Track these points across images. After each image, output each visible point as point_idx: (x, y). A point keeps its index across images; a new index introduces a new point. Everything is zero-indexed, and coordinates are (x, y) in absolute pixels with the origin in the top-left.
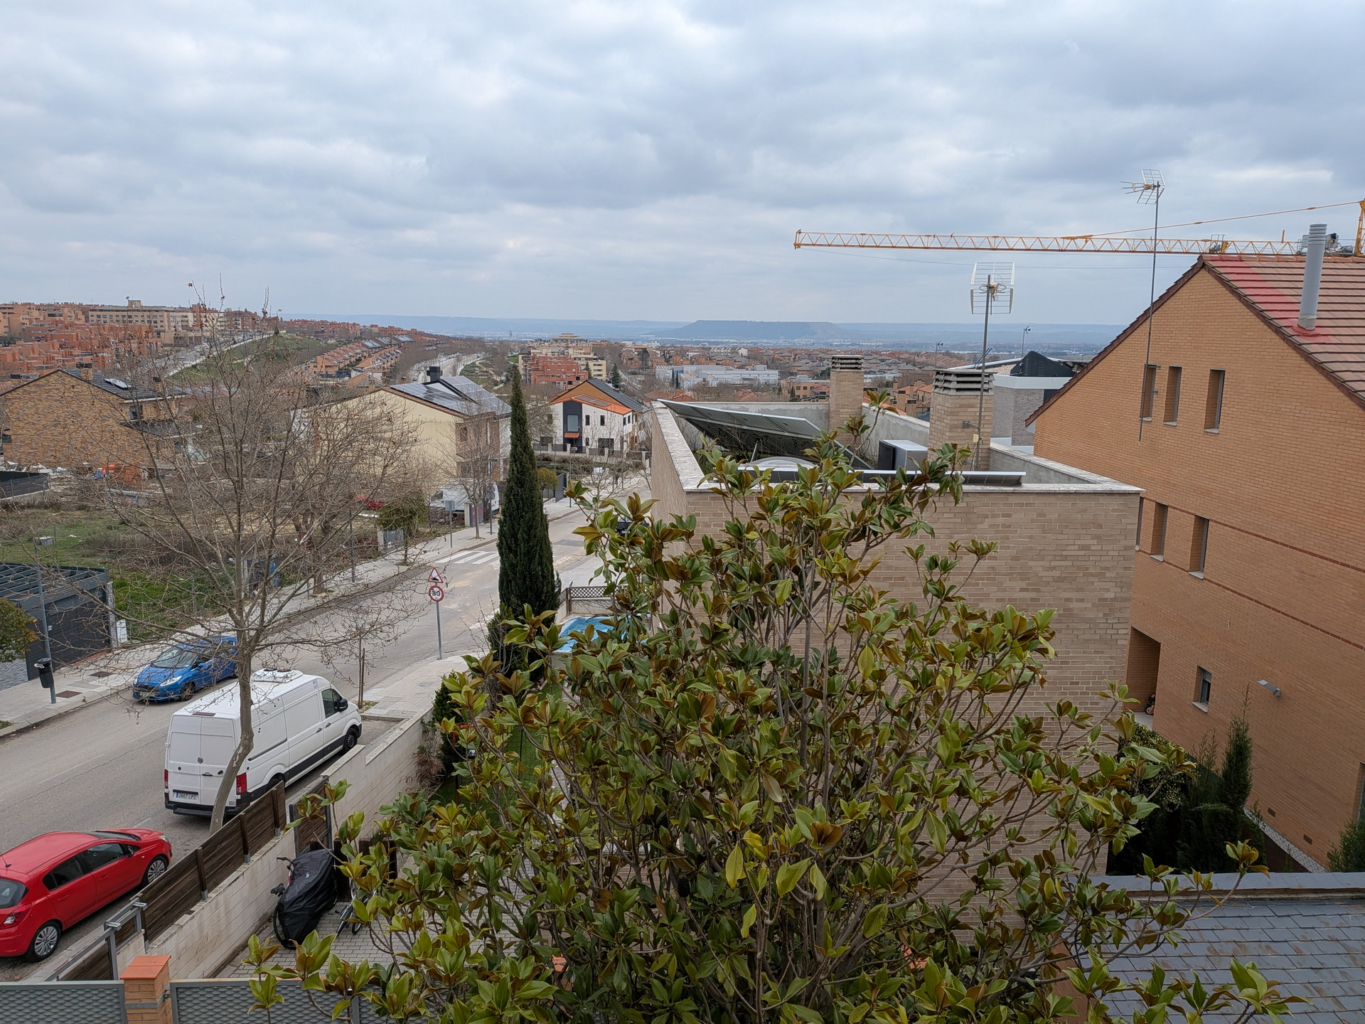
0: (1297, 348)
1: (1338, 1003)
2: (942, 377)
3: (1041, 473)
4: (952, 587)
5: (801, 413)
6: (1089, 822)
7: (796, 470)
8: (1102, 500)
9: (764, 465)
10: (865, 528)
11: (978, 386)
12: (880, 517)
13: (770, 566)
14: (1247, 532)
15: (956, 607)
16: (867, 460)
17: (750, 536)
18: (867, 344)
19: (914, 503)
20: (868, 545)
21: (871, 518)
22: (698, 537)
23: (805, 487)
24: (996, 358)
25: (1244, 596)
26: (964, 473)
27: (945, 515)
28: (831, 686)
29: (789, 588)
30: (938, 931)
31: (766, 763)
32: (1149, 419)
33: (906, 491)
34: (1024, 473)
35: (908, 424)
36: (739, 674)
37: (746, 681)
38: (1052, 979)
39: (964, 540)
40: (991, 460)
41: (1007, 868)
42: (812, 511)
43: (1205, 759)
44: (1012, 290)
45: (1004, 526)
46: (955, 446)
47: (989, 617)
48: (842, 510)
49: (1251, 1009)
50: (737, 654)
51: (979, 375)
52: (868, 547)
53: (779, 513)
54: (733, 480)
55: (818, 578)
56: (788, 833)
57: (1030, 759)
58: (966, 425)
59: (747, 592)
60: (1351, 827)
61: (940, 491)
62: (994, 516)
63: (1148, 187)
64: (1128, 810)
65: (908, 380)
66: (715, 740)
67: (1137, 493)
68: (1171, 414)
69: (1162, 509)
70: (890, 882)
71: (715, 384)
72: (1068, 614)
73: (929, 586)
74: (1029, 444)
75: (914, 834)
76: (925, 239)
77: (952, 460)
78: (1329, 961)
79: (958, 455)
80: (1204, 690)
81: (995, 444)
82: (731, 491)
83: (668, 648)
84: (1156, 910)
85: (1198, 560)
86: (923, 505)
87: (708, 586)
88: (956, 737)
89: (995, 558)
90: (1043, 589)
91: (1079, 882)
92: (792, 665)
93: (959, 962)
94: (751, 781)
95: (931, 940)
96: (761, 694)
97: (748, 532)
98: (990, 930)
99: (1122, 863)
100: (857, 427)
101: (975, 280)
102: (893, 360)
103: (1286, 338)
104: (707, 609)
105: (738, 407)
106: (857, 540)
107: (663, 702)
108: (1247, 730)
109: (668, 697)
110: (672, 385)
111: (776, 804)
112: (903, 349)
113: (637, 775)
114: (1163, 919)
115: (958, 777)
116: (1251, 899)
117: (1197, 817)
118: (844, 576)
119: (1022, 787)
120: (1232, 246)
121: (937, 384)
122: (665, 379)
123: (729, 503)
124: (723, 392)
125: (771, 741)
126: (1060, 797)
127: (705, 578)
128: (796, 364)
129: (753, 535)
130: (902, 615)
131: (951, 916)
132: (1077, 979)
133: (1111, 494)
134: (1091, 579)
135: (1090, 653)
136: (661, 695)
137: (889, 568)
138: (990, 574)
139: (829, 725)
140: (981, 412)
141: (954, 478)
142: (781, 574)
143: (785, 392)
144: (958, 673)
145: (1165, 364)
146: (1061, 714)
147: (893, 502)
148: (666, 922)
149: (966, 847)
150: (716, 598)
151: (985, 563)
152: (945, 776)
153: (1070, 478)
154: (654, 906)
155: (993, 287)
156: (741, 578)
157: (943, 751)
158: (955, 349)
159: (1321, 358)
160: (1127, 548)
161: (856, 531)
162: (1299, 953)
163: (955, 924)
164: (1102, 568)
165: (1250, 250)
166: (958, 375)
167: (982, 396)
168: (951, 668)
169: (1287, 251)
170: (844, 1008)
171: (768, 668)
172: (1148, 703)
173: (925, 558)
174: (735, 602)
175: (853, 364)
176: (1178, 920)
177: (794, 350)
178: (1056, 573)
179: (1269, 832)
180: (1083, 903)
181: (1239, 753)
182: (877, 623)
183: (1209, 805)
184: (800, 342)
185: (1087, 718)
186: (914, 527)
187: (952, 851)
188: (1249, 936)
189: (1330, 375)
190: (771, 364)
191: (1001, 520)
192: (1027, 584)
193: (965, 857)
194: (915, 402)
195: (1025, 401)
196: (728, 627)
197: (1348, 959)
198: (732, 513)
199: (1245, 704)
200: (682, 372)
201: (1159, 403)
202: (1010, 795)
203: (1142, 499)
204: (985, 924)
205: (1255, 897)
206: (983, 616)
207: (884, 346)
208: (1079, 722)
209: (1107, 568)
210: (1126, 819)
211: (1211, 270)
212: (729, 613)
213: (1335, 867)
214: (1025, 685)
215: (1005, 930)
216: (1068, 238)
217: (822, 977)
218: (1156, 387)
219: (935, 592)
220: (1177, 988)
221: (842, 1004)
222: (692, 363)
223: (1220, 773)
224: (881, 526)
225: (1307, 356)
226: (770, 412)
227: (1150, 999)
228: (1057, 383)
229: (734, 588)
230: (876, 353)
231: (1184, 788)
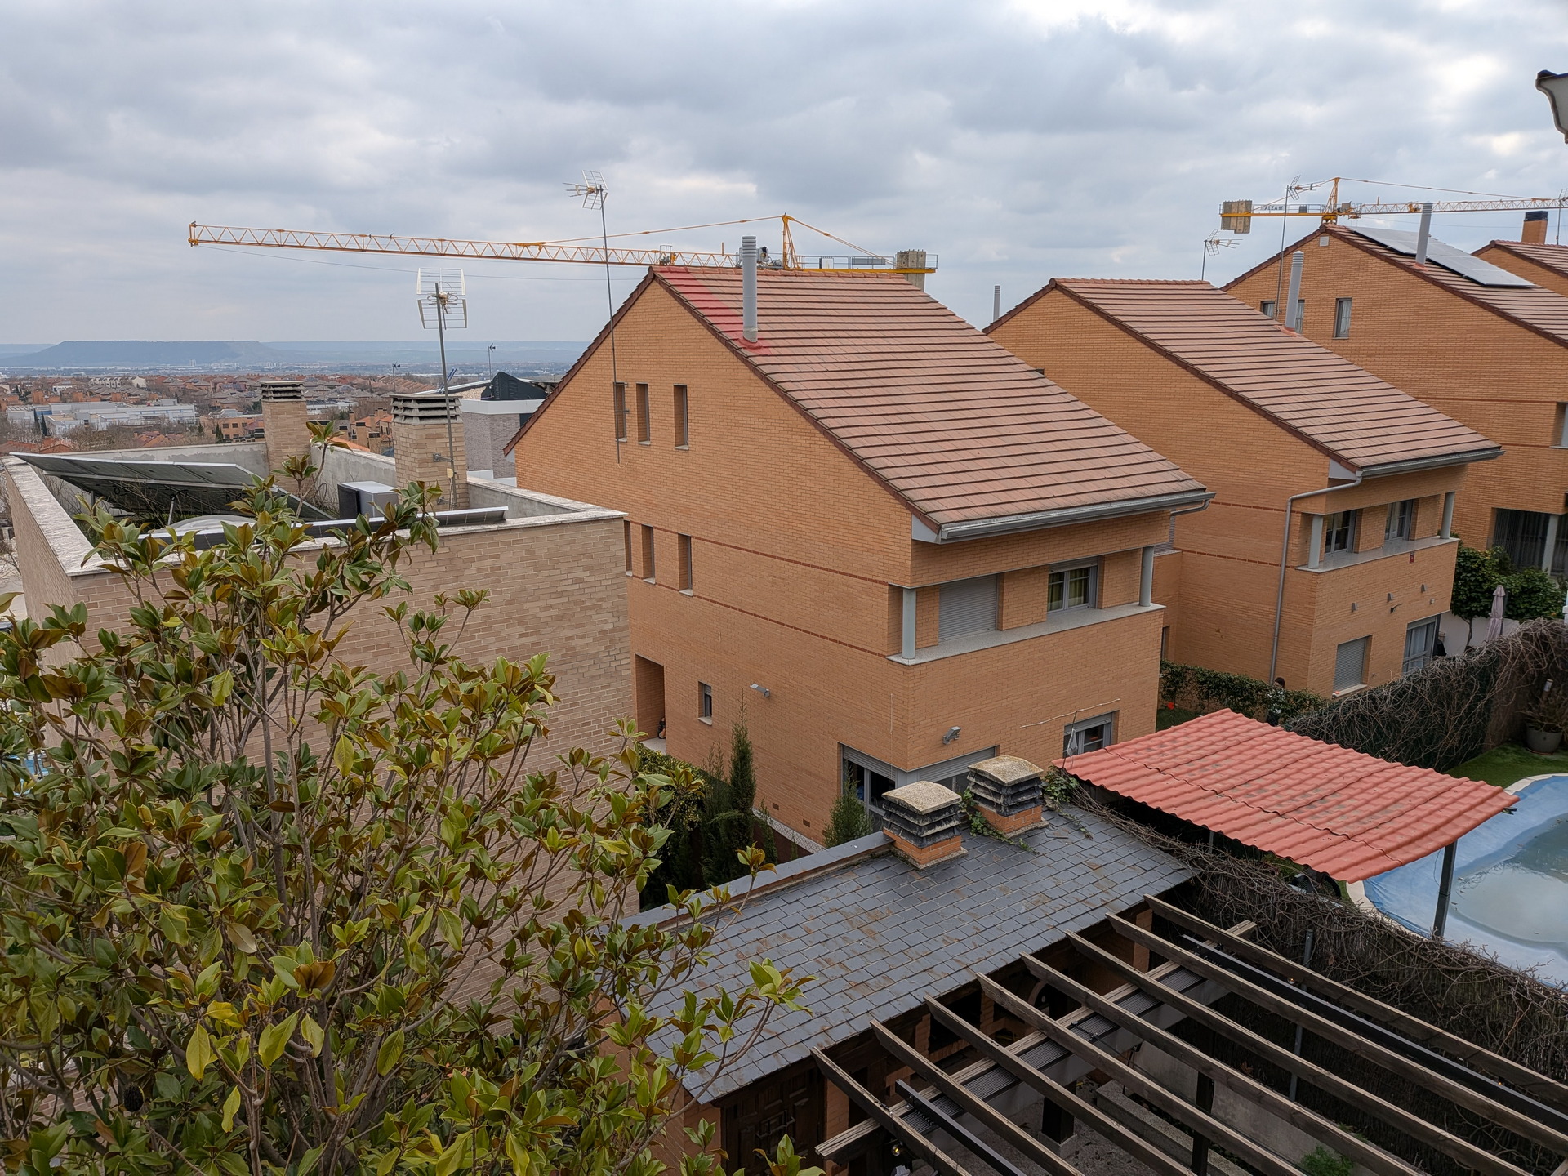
0: (745, 360)
1: (845, 967)
2: (400, 404)
3: (524, 506)
4: (443, 647)
5: (230, 457)
6: (611, 868)
7: (222, 531)
8: (589, 528)
9: (183, 529)
10: (325, 594)
11: (444, 413)
12: (343, 578)
13: (205, 661)
14: (725, 545)
15: (451, 668)
16: (326, 509)
17: (169, 624)
18: (310, 367)
19: (384, 555)
20: (332, 614)
21: (331, 581)
22: (91, 635)
23: (236, 549)
24: (464, 381)
25: (729, 607)
26: (438, 514)
27: (427, 565)
28: (304, 794)
29: (230, 683)
30: (473, 1034)
31: (228, 910)
32: (625, 440)
33: (371, 544)
34: (506, 508)
35: (370, 462)
36: (174, 806)
37: (185, 811)
38: (597, 1040)
39: (450, 591)
40: (471, 496)
41: (537, 940)
42: (250, 580)
43: (715, 771)
44: (464, 301)
45: (492, 568)
46: (421, 484)
47: (488, 673)
48: (293, 575)
49: (771, 1004)
50: (171, 781)
51: (443, 400)
52: (333, 616)
53: (206, 590)
54: (133, 550)
55: (270, 665)
56: (266, 988)
57: (543, 817)
58: (437, 459)
59: (174, 695)
60: (838, 802)
61: (411, 541)
62: (481, 559)
63: (591, 191)
64: (645, 843)
65: (366, 409)
66: (153, 898)
67: (621, 518)
68: (644, 434)
69: (648, 530)
70: (404, 1004)
71: (103, 426)
72: (572, 653)
73: (416, 650)
74: (512, 476)
75: (427, 938)
76: (360, 240)
77: (421, 501)
78: (832, 932)
79: (427, 496)
80: (707, 704)
81: (472, 478)
82: (133, 566)
83: (66, 794)
84: (685, 936)
85: (686, 581)
86: (393, 558)
87: (117, 697)
88: (461, 816)
89: (489, 606)
90: (543, 631)
91: (611, 930)
92: (253, 778)
93: (501, 1057)
94: (211, 936)
95: (463, 1049)
96: (210, 824)
97: (166, 618)
98: (528, 1012)
99: (652, 896)
100: (301, 469)
101: (421, 289)
102: (345, 386)
103: (735, 351)
104: (117, 730)
105: (138, 455)
106: (316, 610)
107: (64, 866)
108: (746, 733)
109: (73, 858)
110: (36, 431)
111: (252, 954)
112: (355, 373)
113: (41, 975)
114: (692, 943)
115: (468, 860)
116: (766, 895)
117: (714, 829)
118: (303, 656)
119: (539, 850)
120: (679, 258)
121: (396, 412)
122: (24, 424)
123: (132, 584)
124: (116, 436)
125: (231, 880)
126: (577, 850)
127: (111, 690)
128: (217, 395)
129: (174, 622)
130: (388, 689)
131: (484, 1011)
132: (616, 1034)
133: (596, 521)
134: (589, 613)
135: (598, 689)
136: (61, 859)
137: (370, 635)
138: (485, 624)
139: (307, 841)
140: (451, 442)
141: (425, 521)
142: (219, 669)
143: (208, 432)
144: (454, 743)
145: (632, 382)
146: (574, 764)
147: (357, 558)
148: (118, 1149)
149: (488, 933)
150: (130, 713)
151: (478, 613)
152: (454, 862)
153: (555, 509)
154: (97, 1135)
155: (442, 298)
156: (163, 680)
157: (448, 835)
158: (416, 371)
159: (766, 369)
160: (618, 576)
161: (314, 598)
162: (809, 932)
163: (490, 1019)
164: (598, 600)
165: (696, 263)
166: (419, 401)
167: (449, 424)
168: (445, 740)
169: (728, 264)
170: (372, 1163)
171: (219, 791)
172: (658, 728)
173: (408, 618)
174: (160, 714)
175: (290, 392)
176: (706, 938)
177: (215, 377)
178: (554, 612)
179: (776, 826)
180: (614, 953)
181: (743, 758)
182: (351, 706)
183: (723, 814)
184: (219, 367)
185: (599, 762)
186: (386, 584)
187: (473, 942)
188: (768, 930)
189: (774, 386)
190: (183, 395)
191: (489, 563)
192: (526, 629)
193: (489, 944)
194: (378, 435)
195: (501, 428)
196: (152, 748)
197: (846, 924)
198: (139, 596)
199: (742, 710)
200: (50, 413)
201: (632, 421)
202: (527, 863)
203: (627, 524)
204: (522, 1008)
205: (769, 892)
206: (481, 673)
207: (330, 369)
208: (591, 769)
209: (602, 599)
210: (645, 853)
211: (662, 282)
212: (154, 729)
213: (831, 844)
214: (528, 740)
215: (544, 1006)
216: (520, 245)
217: (339, 1138)
218: (627, 406)
219: (424, 656)
220: (707, 1008)
221: (370, 1158)
222: (64, 401)
223: (729, 780)
224: (345, 587)
225: (754, 368)
226: (185, 459)
227: (686, 1028)
228: (531, 406)
229: (156, 696)
230: (322, 378)
231: (700, 804)
